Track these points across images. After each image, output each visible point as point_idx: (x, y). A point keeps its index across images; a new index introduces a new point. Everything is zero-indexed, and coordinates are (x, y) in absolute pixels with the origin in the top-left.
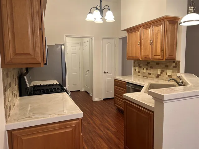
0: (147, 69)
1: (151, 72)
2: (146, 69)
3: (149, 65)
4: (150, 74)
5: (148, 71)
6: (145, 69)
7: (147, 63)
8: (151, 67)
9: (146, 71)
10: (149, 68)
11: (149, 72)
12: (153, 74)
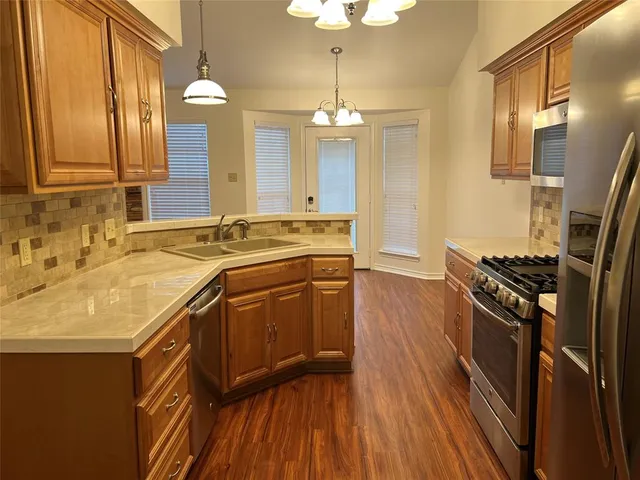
0: (36, 244)
1: (58, 252)
2: (32, 241)
3: (42, 215)
4: (51, 263)
5: (44, 253)
6: (25, 244)
7: (29, 210)
8: (54, 227)
9: (33, 255)
10: (45, 236)
11: (48, 256)
12: (67, 258)
